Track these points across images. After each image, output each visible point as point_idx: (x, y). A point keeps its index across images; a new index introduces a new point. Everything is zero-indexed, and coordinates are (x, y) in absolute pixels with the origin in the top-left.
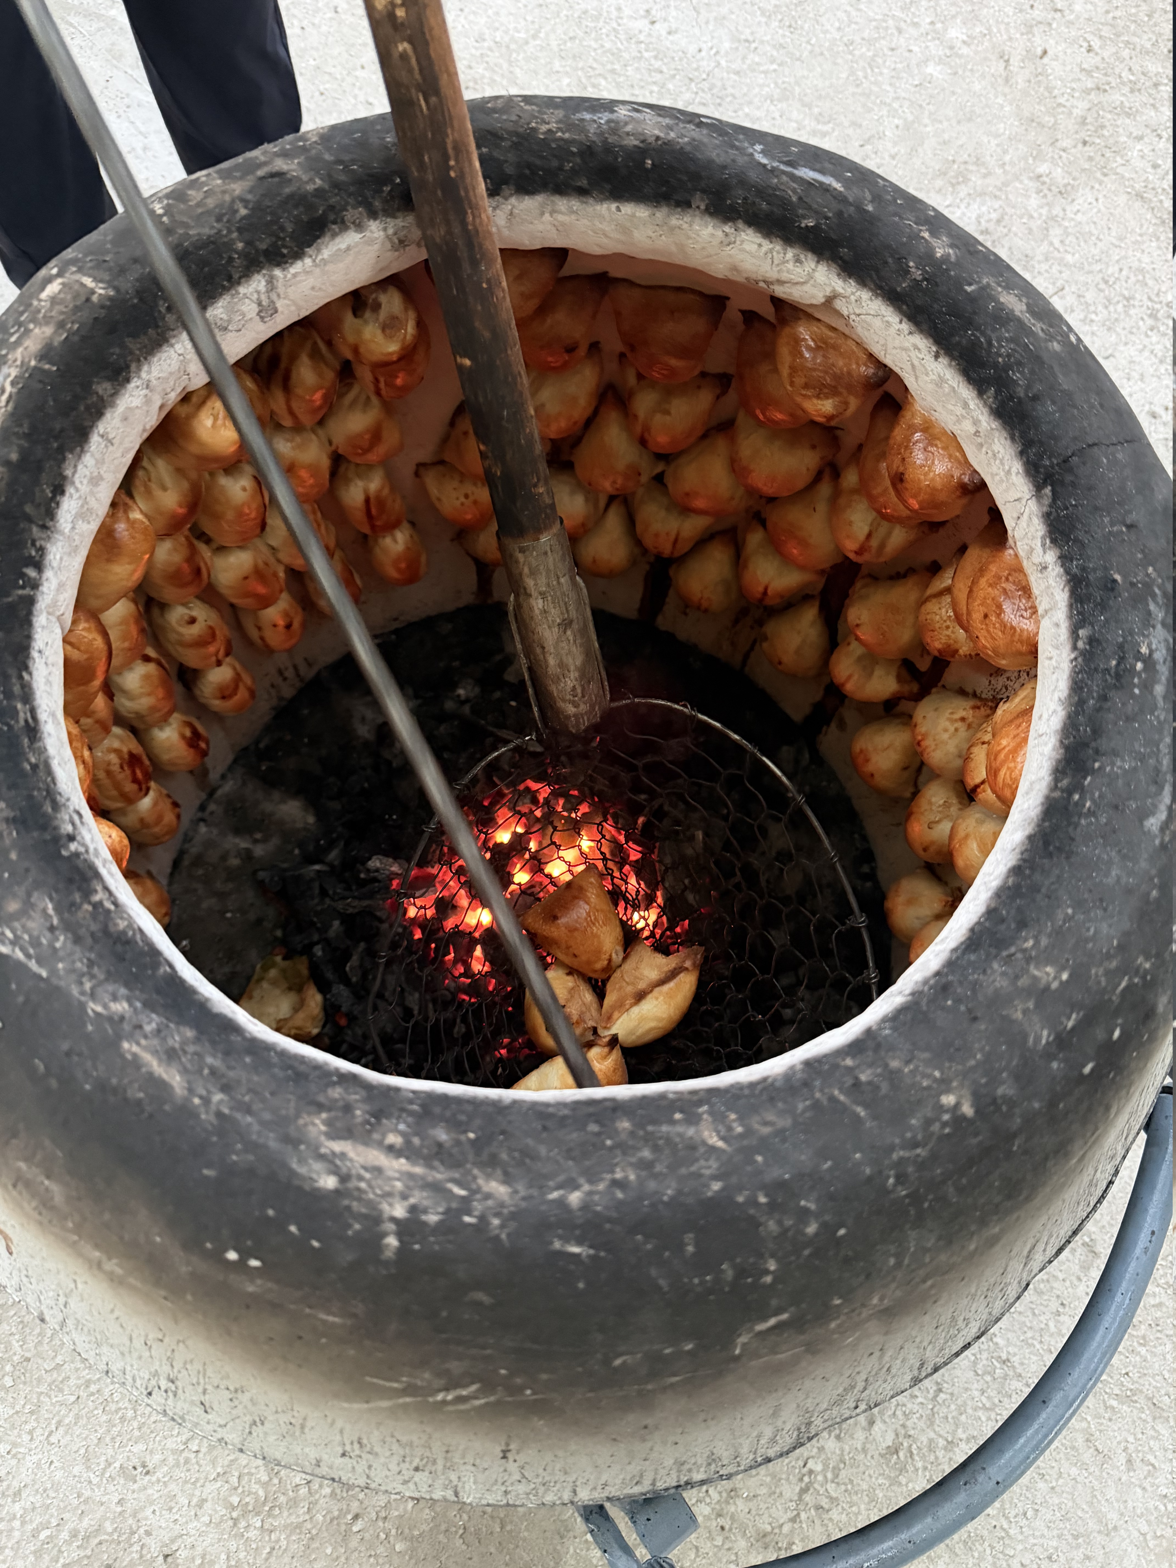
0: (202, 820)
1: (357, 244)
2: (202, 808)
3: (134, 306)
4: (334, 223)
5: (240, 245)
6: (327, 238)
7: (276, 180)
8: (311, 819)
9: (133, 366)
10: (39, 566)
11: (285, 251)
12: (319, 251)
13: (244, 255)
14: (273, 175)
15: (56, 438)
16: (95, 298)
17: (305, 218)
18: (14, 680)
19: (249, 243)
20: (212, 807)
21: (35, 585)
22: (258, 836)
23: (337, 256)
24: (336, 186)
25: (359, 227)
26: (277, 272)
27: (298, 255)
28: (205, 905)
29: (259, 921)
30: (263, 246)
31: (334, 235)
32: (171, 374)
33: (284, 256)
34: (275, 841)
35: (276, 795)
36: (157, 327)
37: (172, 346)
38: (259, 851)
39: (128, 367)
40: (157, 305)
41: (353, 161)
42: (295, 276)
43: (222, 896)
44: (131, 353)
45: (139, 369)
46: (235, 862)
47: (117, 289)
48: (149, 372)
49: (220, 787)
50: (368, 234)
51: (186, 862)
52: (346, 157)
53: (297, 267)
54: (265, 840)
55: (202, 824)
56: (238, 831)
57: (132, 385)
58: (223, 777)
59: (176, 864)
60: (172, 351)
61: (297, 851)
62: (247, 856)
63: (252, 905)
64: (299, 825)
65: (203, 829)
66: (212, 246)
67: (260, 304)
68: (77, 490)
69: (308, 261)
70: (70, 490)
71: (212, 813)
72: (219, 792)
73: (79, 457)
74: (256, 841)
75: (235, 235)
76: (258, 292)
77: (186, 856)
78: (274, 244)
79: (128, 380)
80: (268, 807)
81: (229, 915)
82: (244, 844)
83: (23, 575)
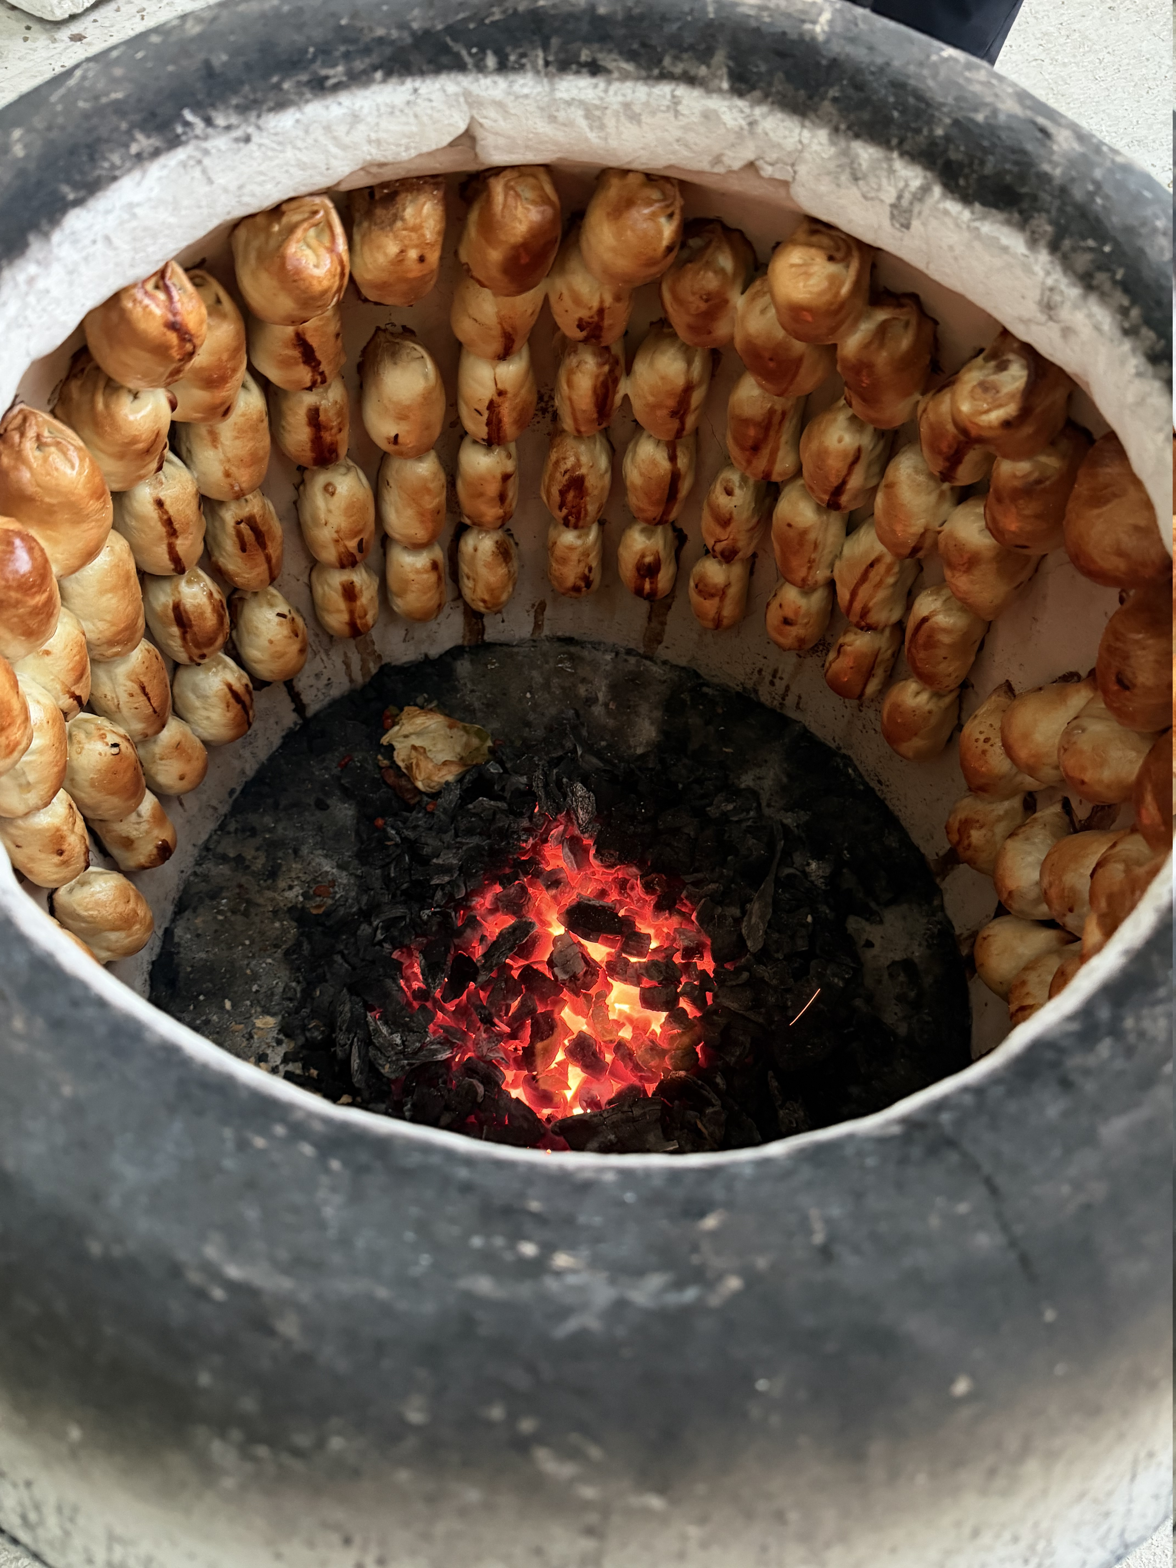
0: (617, 654)
1: (1014, 256)
2: (629, 652)
3: (818, 64)
4: (1021, 212)
5: (939, 132)
6: (1001, 216)
7: (1039, 135)
8: (640, 751)
9: (757, 94)
10: (503, 67)
11: (962, 182)
12: (983, 218)
13: (933, 142)
14: (1043, 131)
15: (644, 45)
16: (807, 26)
17: (1008, 178)
18: (367, 61)
19: (947, 138)
20: (632, 660)
21: (481, 68)
22: (612, 706)
23: (992, 244)
24: (1063, 191)
25: (1033, 242)
26: (937, 190)
27: (966, 199)
28: (535, 673)
29: (528, 724)
30: (953, 155)
31: (1008, 222)
32: (779, 146)
33: (957, 185)
34: (611, 723)
35: (657, 714)
36: (810, 97)
37: (803, 126)
38: (597, 710)
39: (753, 88)
40: (832, 85)
41: (1106, 197)
42: (946, 212)
43: (547, 686)
44: (770, 84)
45: (759, 102)
46: (582, 690)
47: (827, 41)
48: (764, 116)
49: (656, 663)
50: (1032, 259)
51: (573, 649)
52: (1108, 189)
53: (953, 207)
54: (609, 713)
55: (613, 654)
56: (613, 688)
57: (740, 103)
58: (665, 663)
59: (569, 641)
60: (797, 130)
61: (603, 743)
62: (591, 701)
63: (543, 714)
64: (632, 742)
65: (608, 657)
66: (923, 106)
67: (900, 197)
68: (606, 91)
69: (966, 214)
70: (600, 82)
71: (626, 661)
72: (648, 663)
73: (637, 79)
74: (606, 705)
75: (948, 121)
76: (907, 185)
77: (578, 648)
78: (961, 165)
79: (741, 94)
80: (644, 709)
81: (528, 695)
82: (601, 696)
83: (483, 51)
